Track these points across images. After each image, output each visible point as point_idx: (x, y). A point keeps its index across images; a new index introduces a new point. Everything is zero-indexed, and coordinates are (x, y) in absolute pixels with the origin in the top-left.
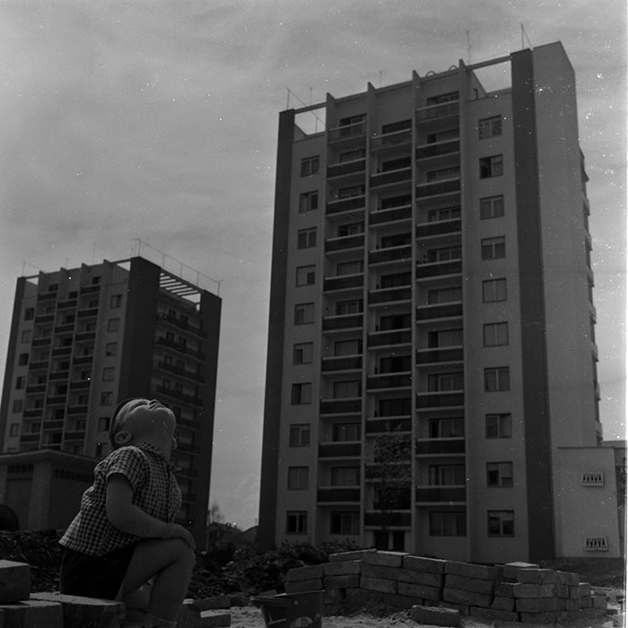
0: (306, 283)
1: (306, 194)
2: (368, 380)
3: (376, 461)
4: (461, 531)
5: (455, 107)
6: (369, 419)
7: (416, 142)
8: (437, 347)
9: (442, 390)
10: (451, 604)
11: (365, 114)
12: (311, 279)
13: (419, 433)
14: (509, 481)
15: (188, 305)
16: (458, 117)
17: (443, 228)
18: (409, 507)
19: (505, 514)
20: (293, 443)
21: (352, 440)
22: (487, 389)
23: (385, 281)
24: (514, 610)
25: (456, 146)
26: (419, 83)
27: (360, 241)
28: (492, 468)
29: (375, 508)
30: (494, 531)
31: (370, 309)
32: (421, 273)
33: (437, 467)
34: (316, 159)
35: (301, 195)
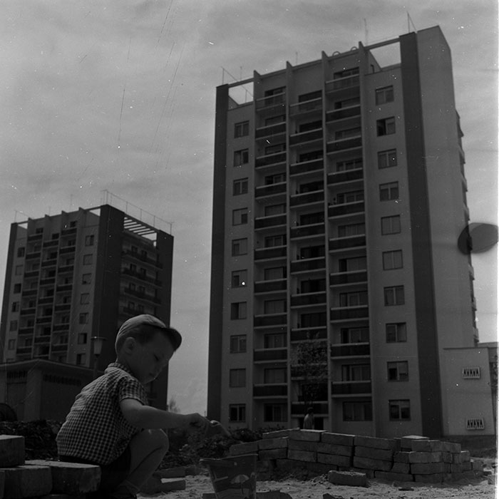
0: (240, 222)
1: (239, 152)
2: (292, 298)
3: (299, 362)
4: (368, 417)
5: (356, 80)
6: (293, 330)
7: (326, 108)
8: (346, 271)
9: (351, 305)
10: (360, 469)
11: (285, 87)
12: (244, 219)
13: (333, 340)
14: (405, 376)
15: (147, 242)
16: (359, 87)
17: (348, 176)
18: (326, 399)
19: (403, 403)
20: (233, 350)
21: (280, 346)
22: (387, 304)
23: (303, 219)
24: (410, 473)
25: (357, 111)
26: (327, 61)
27: (283, 188)
28: (392, 366)
29: (299, 401)
30: (394, 416)
31: (292, 242)
32: (332, 212)
33: (348, 366)
34: (246, 123)
35: (235, 152)
